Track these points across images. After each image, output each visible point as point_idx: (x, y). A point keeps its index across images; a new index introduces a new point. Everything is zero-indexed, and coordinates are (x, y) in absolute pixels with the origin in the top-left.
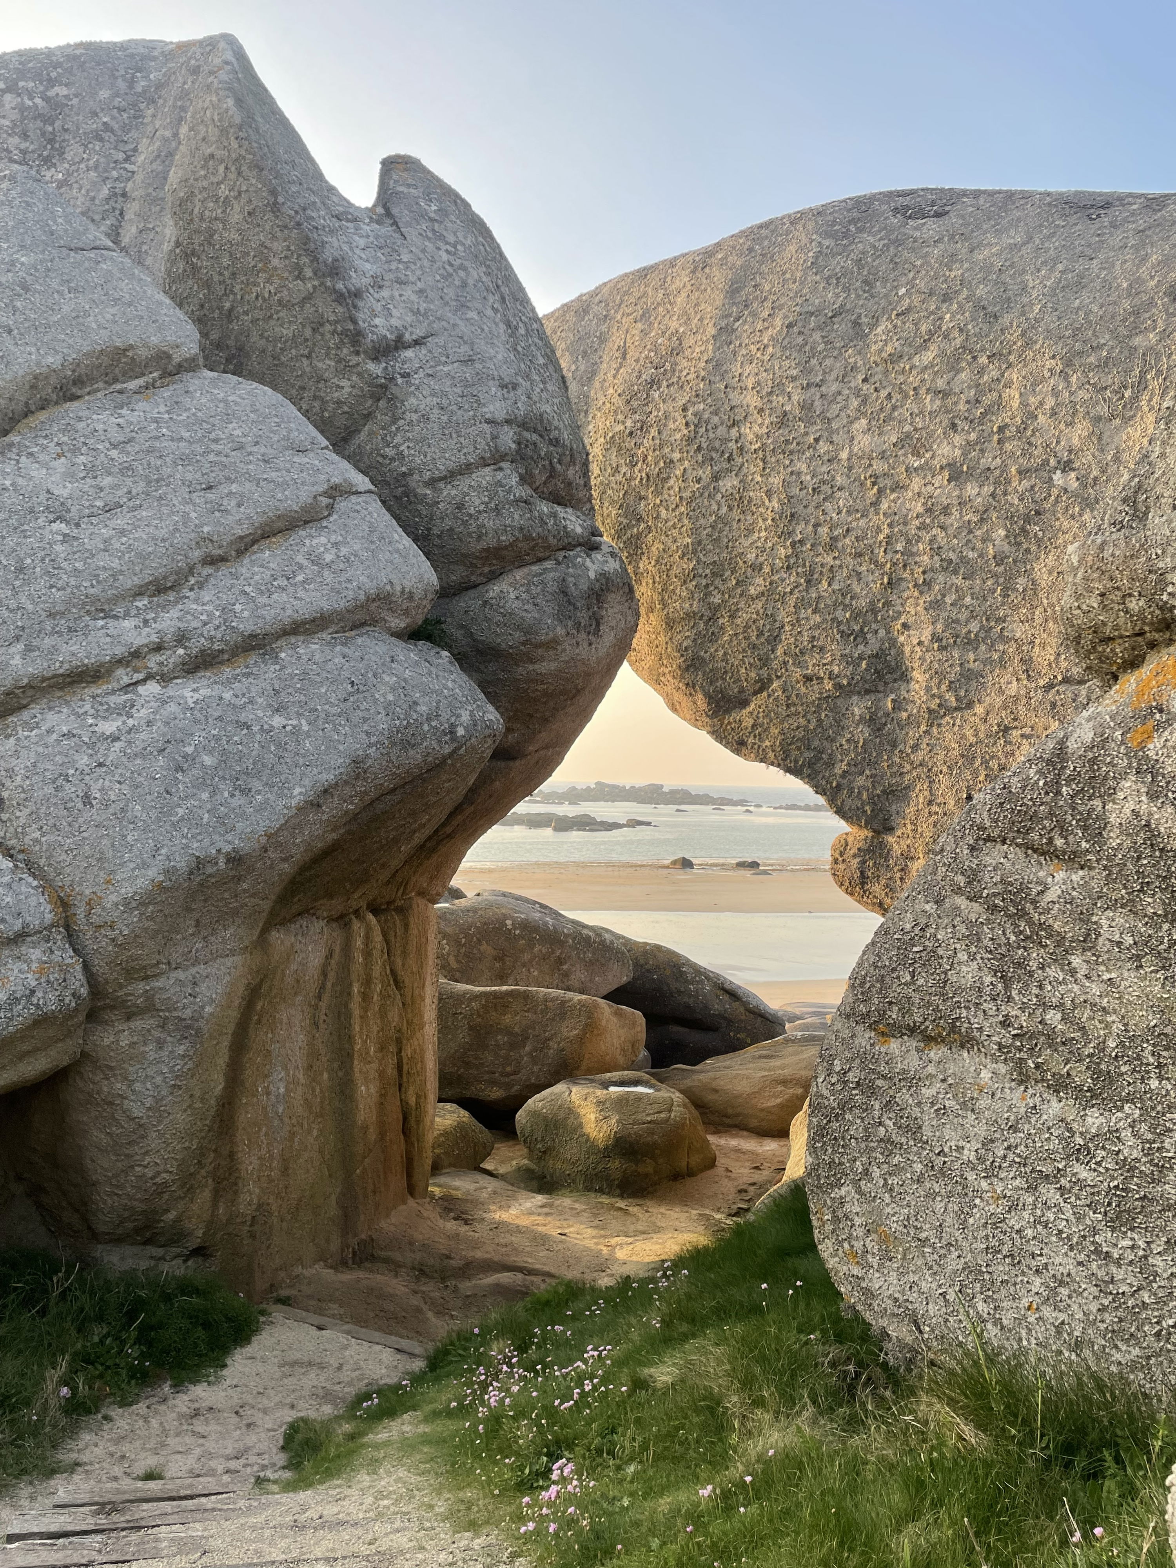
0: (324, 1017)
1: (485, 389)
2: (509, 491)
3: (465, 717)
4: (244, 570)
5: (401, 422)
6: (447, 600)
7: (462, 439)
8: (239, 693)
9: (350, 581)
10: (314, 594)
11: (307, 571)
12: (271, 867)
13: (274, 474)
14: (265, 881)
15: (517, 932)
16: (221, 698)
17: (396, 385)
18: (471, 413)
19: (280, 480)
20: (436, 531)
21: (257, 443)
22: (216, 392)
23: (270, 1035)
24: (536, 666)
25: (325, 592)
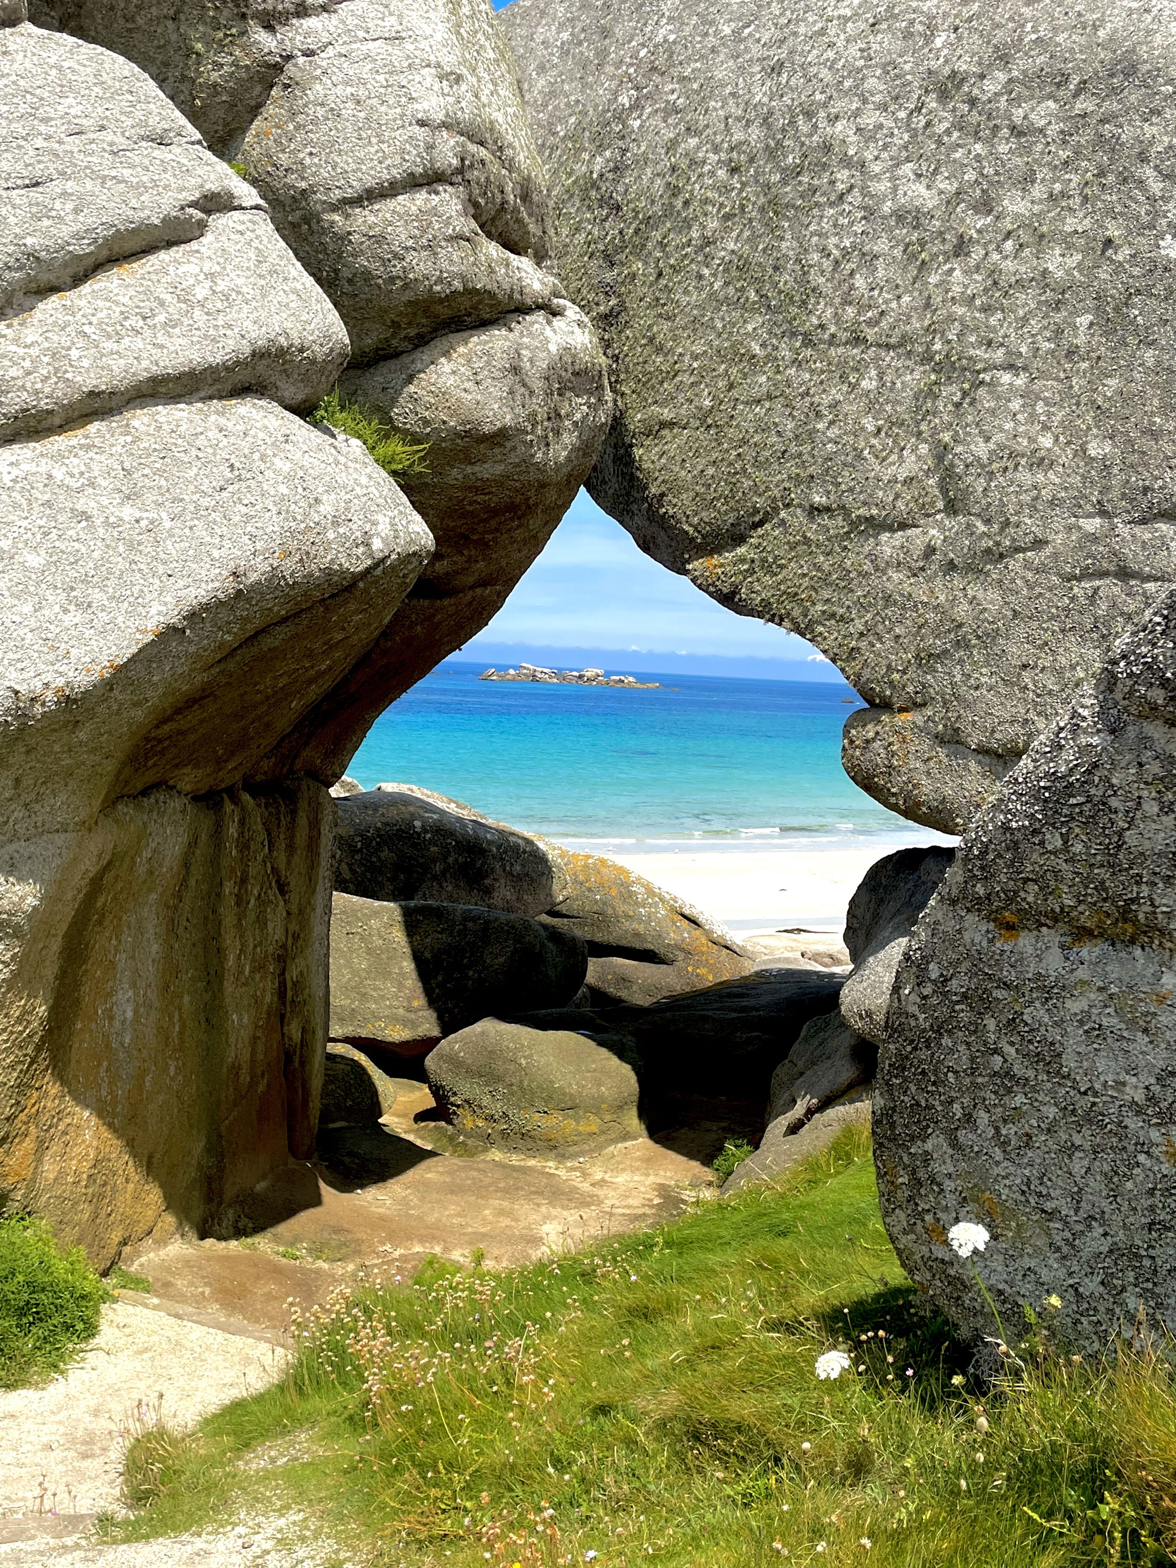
0: (185, 923)
1: (418, 78)
2: (447, 223)
3: (384, 527)
4: (83, 303)
5: (300, 118)
6: (359, 372)
7: (384, 146)
8: (76, 471)
9: (230, 327)
10: (180, 341)
11: (170, 310)
12: (118, 713)
13: (126, 172)
14: (109, 732)
15: (428, 836)
16: (50, 477)
17: (296, 65)
18: (398, 110)
19: (135, 180)
20: (346, 273)
21: (102, 128)
22: (44, 55)
23: (114, 942)
24: (477, 469)
25: (195, 339)
